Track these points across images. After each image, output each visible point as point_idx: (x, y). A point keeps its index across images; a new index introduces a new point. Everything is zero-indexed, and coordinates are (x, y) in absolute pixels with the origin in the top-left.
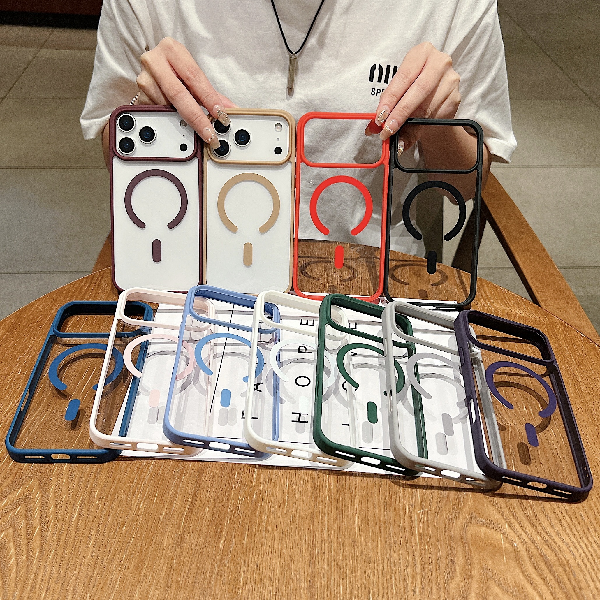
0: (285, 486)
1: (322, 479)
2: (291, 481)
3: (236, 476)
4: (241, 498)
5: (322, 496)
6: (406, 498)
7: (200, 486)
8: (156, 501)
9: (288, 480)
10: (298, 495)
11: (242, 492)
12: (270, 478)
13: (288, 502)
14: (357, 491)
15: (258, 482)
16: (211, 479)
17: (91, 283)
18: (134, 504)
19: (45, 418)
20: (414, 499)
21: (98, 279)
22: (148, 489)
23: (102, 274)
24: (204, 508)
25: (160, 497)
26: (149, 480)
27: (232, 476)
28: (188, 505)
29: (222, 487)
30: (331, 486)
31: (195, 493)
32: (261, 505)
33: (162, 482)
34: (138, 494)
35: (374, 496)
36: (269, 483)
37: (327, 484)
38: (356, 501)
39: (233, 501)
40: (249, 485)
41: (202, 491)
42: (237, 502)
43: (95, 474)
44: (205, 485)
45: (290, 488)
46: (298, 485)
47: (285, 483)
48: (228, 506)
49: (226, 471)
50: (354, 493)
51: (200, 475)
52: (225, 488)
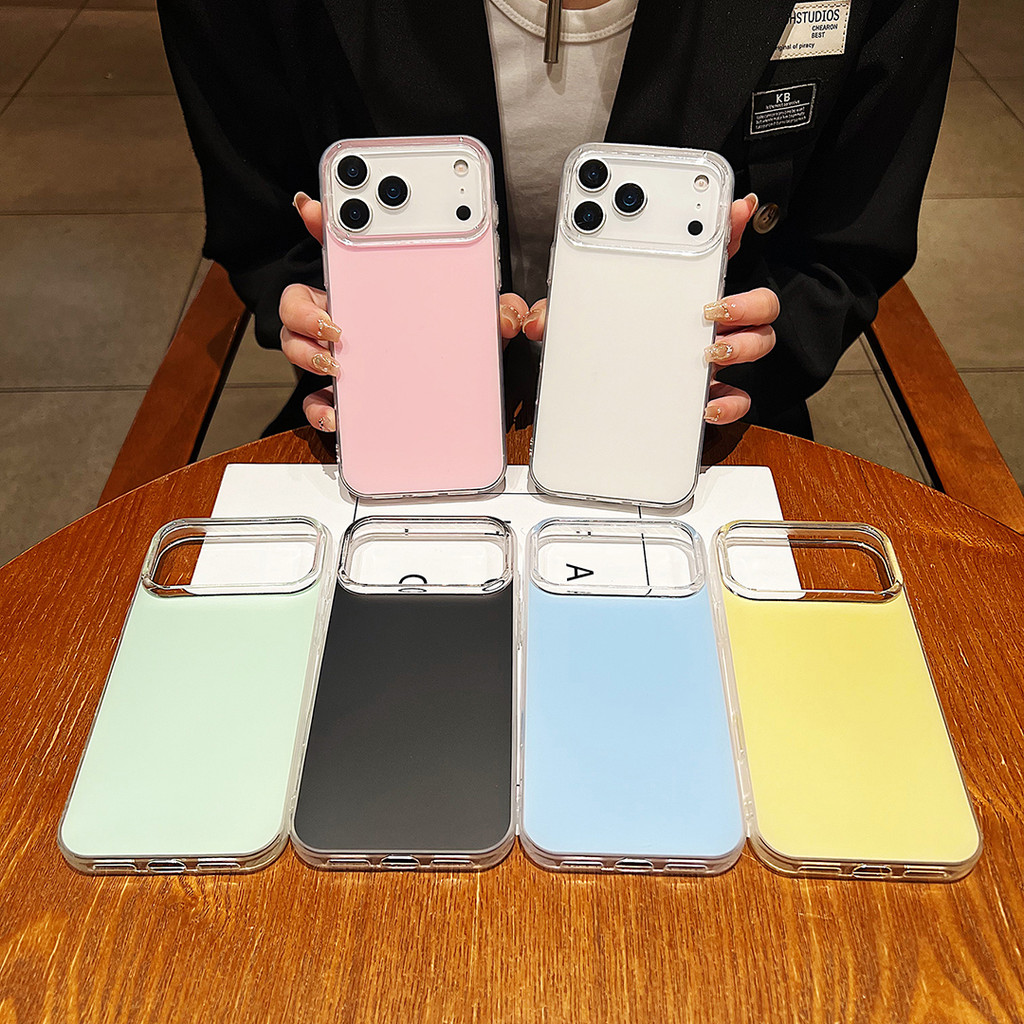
0: (537, 984)
1: (613, 960)
2: (549, 971)
3: (432, 966)
5: (617, 1004)
6: (793, 996)
7: (358, 995)
9: (542, 969)
11: (449, 1005)
12: (505, 966)
14: (689, 986)
15: (480, 975)
16: (382, 976)
17: (119, 517)
19: (30, 846)
20: (807, 998)
21: (133, 509)
22: (249, 1010)
23: (141, 495)
26: (250, 985)
27: (424, 966)
29: (404, 996)
30: (634, 976)
31: (349, 1013)
33: (278, 988)
35: (725, 997)
36: (503, 980)
37: (624, 974)
38: (689, 1012)
40: (461, 985)
41: (363, 1009)
43: (136, 980)
44: (368, 992)
45: (548, 989)
46: (563, 979)
47: (537, 977)
49: (412, 954)
50: (682, 991)
51: (358, 967)
52: (413, 997)
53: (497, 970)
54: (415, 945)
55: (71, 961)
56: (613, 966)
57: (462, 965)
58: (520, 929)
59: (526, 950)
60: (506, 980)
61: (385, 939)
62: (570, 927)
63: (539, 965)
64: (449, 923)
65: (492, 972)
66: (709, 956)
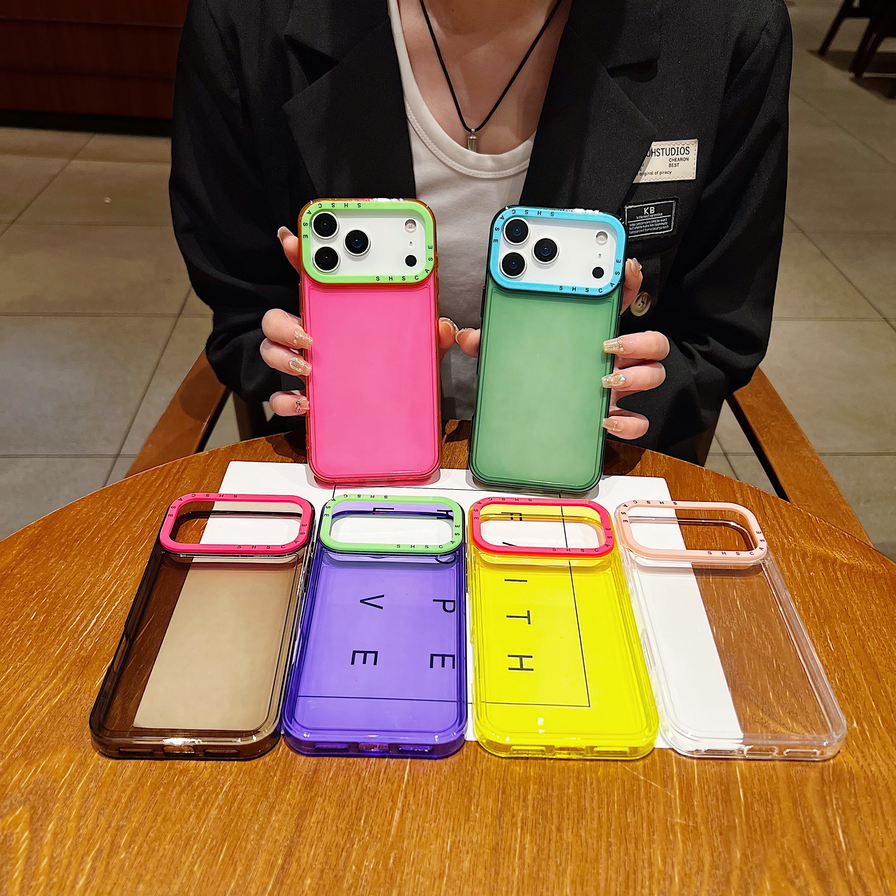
0: (445, 844)
1: (509, 835)
2: (456, 836)
3: (362, 821)
4: (370, 864)
5: (508, 868)
6: (655, 880)
7: (299, 836)
8: (223, 860)
9: (450, 834)
10: (466, 864)
11: (371, 852)
12: (421, 829)
13: (448, 876)
14: (569, 861)
15: (399, 833)
16: (320, 824)
18: (184, 863)
20: (668, 883)
22: (211, 836)
24: (302, 879)
25: (231, 853)
26: (215, 818)
27: (356, 821)
28: (276, 871)
29: (336, 841)
30: (525, 849)
31: (290, 848)
32: (401, 878)
33: (237, 823)
34: (194, 844)
35: (598, 873)
37: (518, 846)
38: (567, 880)
39: (354, 868)
40: (383, 839)
41: (302, 846)
42: (359, 869)
43: (126, 803)
44: (308, 835)
45: (454, 850)
46: (467, 844)
47: (446, 840)
48: (344, 877)
49: (347, 810)
50: (563, 865)
51: (303, 815)
52: (342, 843)
53: (413, 831)
54: (350, 804)
55: (79, 784)
56: (509, 839)
57: (386, 823)
58: (437, 803)
59: (439, 819)
60: (420, 839)
61: (327, 798)
62: (477, 806)
63: (449, 831)
64: (380, 792)
65: (409, 832)
66: (590, 841)
